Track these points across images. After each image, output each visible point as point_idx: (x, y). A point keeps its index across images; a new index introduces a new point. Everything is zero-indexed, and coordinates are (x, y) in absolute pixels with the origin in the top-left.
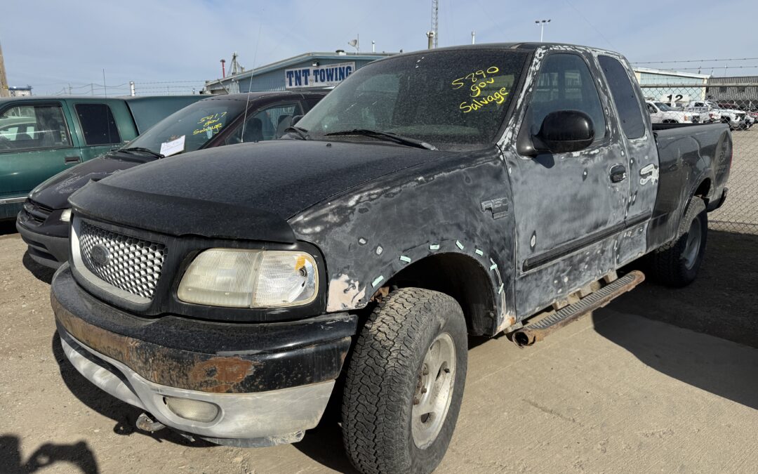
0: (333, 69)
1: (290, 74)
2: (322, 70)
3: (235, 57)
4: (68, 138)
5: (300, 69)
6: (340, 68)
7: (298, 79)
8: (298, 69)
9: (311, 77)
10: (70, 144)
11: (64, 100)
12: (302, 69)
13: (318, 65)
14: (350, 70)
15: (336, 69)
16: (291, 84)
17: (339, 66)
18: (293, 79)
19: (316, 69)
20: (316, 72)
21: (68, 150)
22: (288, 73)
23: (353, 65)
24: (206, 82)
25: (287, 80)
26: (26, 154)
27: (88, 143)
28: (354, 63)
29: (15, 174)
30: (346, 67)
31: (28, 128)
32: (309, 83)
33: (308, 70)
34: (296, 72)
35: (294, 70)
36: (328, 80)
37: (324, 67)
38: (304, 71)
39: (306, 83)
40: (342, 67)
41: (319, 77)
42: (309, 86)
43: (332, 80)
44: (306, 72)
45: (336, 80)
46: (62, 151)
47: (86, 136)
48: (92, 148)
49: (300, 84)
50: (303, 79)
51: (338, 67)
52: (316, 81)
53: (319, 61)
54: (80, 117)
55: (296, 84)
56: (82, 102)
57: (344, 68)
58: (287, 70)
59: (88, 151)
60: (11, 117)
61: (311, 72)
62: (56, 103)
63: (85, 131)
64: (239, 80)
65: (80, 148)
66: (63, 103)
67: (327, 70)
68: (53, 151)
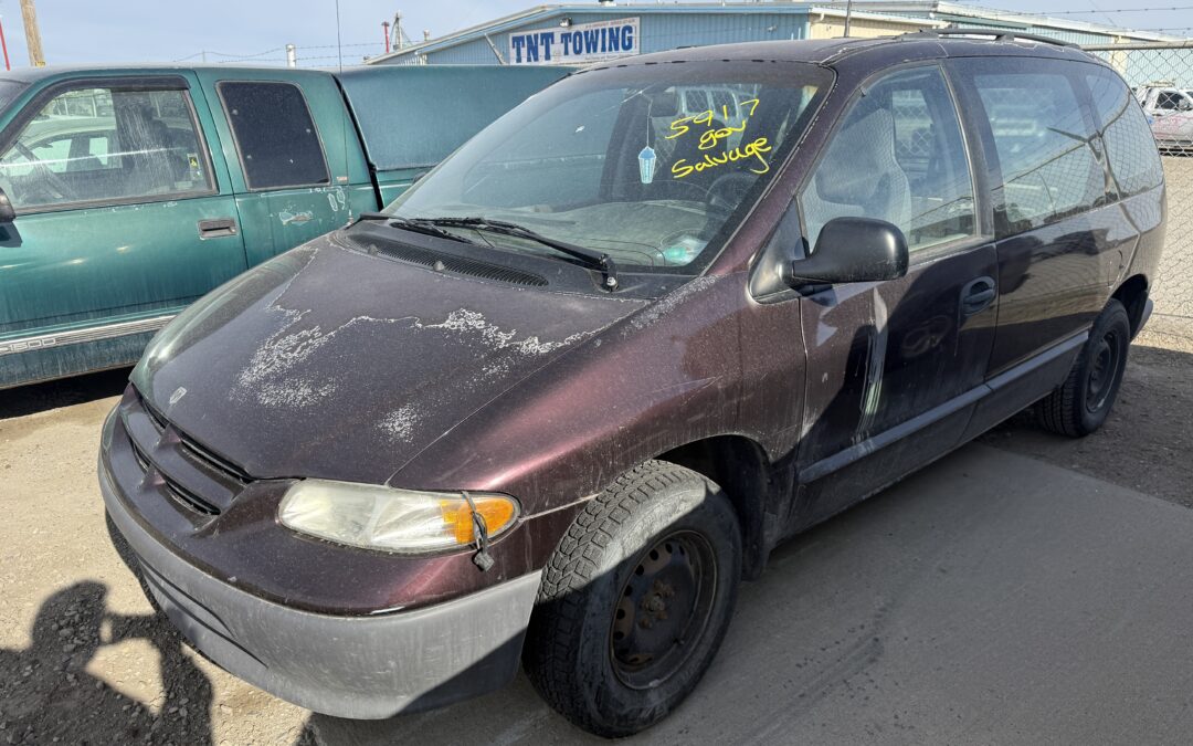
0: (597, 31)
1: (518, 41)
2: (578, 33)
3: (397, 19)
4: (206, 173)
5: (535, 32)
6: (611, 30)
7: (533, 50)
8: (532, 33)
9: (557, 47)
10: (210, 186)
11: (193, 71)
12: (540, 32)
13: (571, 23)
14: (630, 31)
15: (604, 31)
16: (519, 60)
17: (608, 25)
18: (524, 51)
19: (566, 31)
20: (565, 37)
21: (204, 203)
22: (514, 39)
23: (635, 23)
24: (365, 59)
25: (513, 52)
26: (103, 212)
27: (252, 185)
28: (637, 19)
29: (77, 261)
30: (622, 26)
31: (94, 142)
32: (552, 58)
33: (552, 35)
34: (529, 37)
35: (525, 34)
36: (588, 51)
37: (581, 28)
38: (543, 36)
39: (548, 57)
40: (614, 26)
41: (571, 45)
42: (552, 62)
43: (595, 50)
44: (548, 38)
45: (603, 49)
46: (191, 204)
47: (250, 167)
48: (263, 195)
49: (536, 59)
50: (541, 50)
51: (607, 27)
52: (566, 53)
53: (571, 17)
54: (232, 116)
55: (529, 60)
56: (236, 80)
57: (618, 29)
58: (511, 35)
59: (254, 203)
60: (53, 118)
61: (557, 38)
62: (172, 81)
63: (245, 151)
64: (428, 54)
65: (234, 195)
66: (191, 79)
67: (586, 33)
68: (171, 204)
